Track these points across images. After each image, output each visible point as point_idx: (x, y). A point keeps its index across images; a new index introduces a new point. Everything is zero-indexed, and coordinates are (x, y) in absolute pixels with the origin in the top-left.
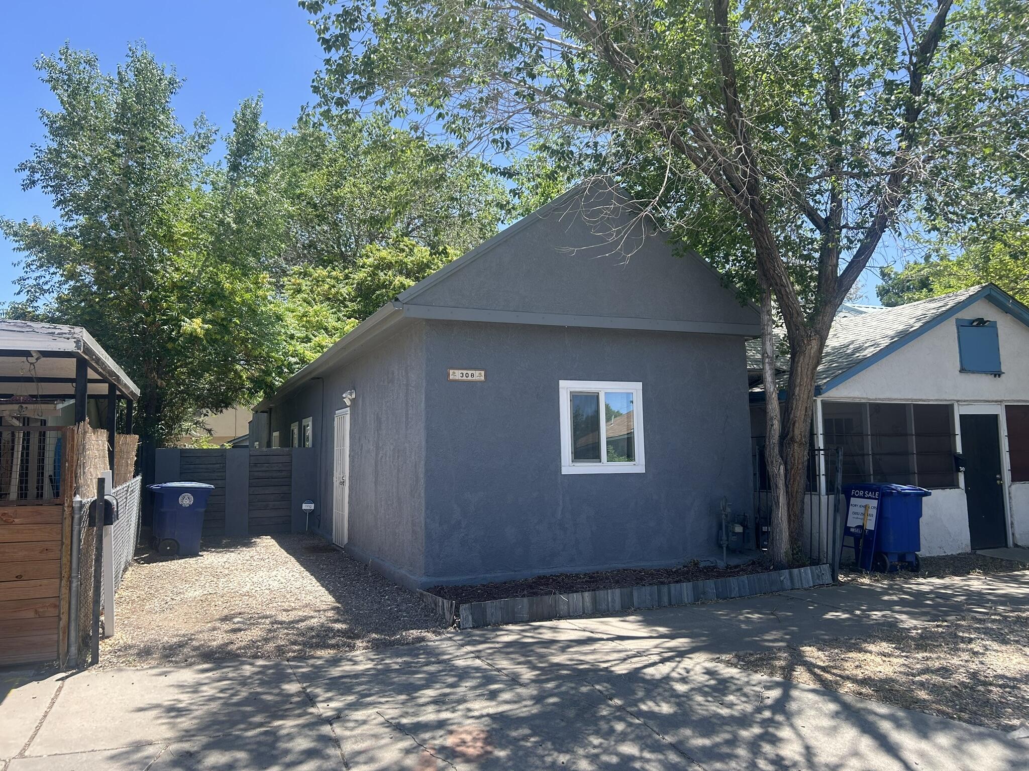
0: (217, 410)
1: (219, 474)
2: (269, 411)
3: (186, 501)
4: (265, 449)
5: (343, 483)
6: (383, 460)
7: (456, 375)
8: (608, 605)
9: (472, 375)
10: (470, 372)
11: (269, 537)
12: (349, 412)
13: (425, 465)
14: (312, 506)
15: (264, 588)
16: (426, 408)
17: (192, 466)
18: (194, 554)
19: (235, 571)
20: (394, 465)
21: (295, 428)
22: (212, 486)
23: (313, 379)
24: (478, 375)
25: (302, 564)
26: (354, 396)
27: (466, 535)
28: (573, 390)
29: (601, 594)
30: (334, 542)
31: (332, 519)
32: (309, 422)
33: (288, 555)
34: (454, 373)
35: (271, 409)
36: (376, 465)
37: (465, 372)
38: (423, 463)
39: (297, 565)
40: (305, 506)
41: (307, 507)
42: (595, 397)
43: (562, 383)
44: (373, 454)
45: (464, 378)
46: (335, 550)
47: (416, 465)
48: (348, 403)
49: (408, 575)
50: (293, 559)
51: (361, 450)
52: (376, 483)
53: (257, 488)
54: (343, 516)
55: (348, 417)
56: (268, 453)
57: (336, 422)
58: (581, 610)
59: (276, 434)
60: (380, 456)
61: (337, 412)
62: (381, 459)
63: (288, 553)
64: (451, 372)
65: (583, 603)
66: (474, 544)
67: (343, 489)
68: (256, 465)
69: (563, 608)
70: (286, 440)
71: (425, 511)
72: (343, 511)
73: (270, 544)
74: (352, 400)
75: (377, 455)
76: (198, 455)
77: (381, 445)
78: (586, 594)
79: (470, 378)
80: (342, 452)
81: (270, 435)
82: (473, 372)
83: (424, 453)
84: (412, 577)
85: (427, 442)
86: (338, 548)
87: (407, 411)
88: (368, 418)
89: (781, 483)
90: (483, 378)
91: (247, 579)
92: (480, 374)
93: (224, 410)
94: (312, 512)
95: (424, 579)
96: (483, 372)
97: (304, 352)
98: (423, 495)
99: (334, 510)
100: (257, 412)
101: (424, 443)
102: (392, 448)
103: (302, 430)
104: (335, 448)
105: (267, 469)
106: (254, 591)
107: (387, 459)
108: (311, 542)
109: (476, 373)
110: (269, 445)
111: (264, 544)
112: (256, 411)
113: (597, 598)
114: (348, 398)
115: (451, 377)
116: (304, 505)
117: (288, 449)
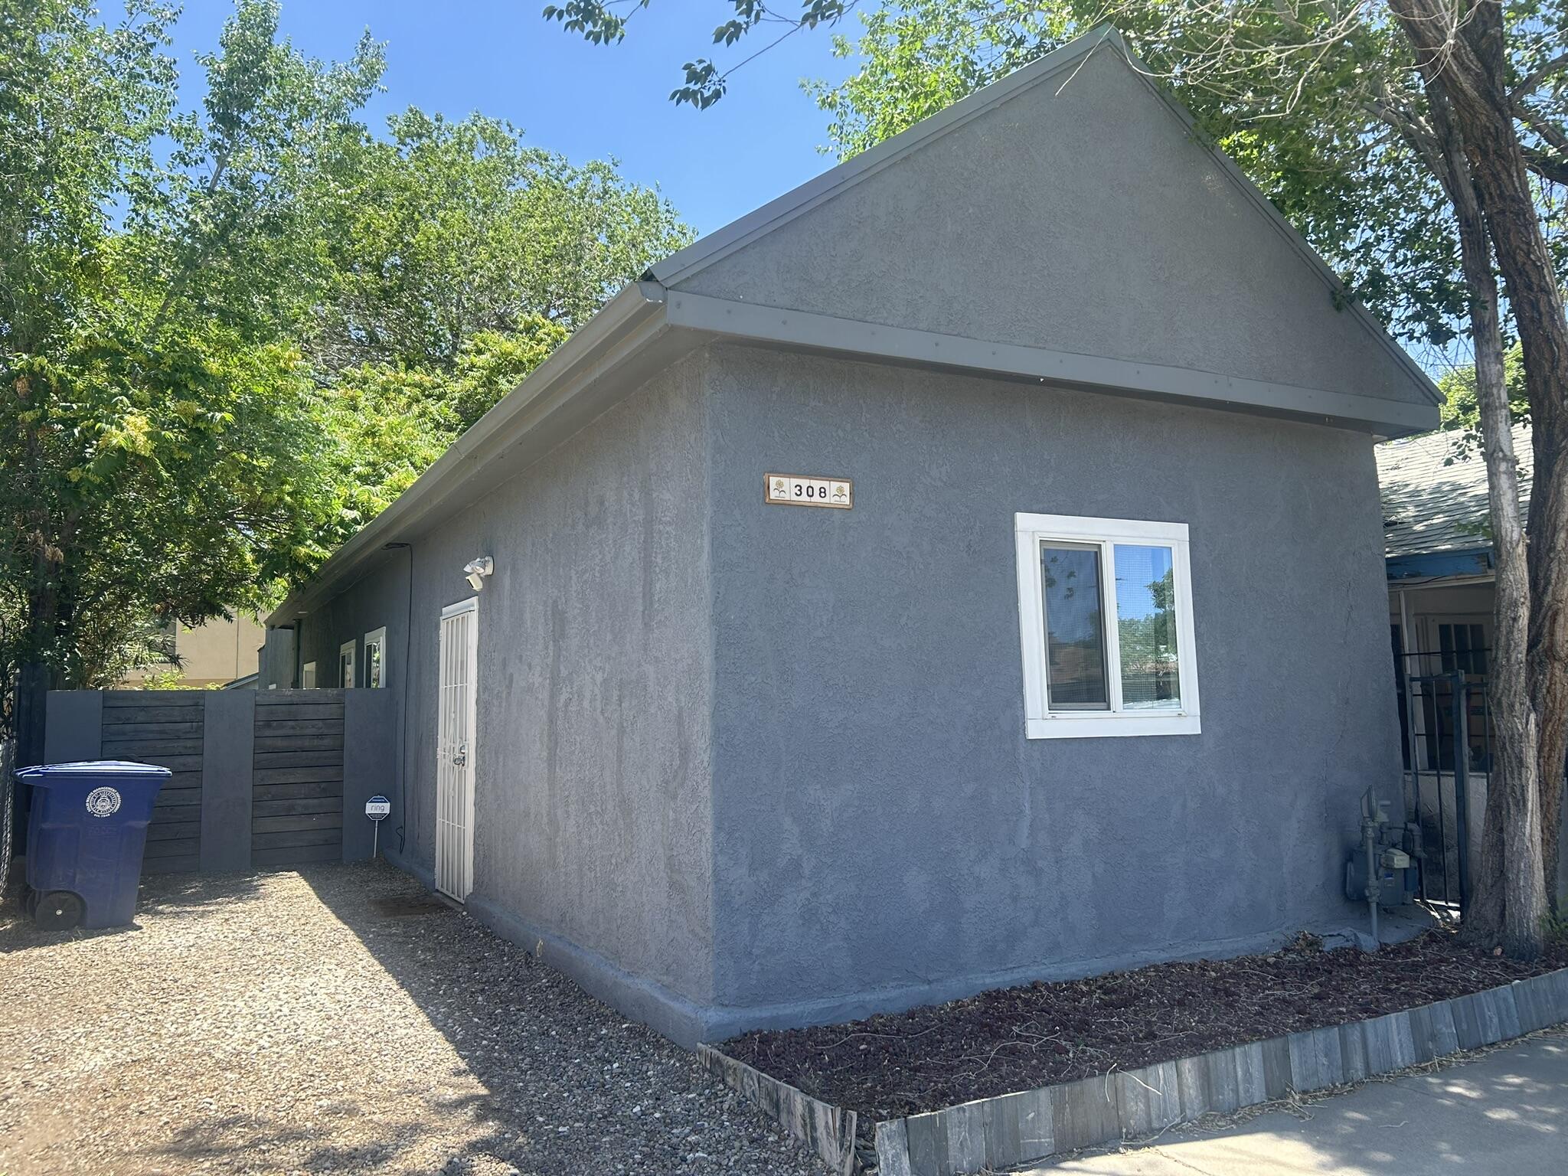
0: (193, 620)
1: (189, 743)
2: (297, 626)
3: (104, 803)
4: (289, 691)
5: (461, 761)
6: (573, 708)
7: (785, 488)
8: (1236, 1091)
9: (823, 492)
10: (817, 484)
11: (295, 874)
12: (476, 607)
13: (713, 715)
14: (386, 808)
15: (283, 1037)
16: (714, 571)
17: (128, 727)
18: (123, 925)
19: (211, 977)
20: (608, 720)
21: (349, 649)
22: (167, 771)
23: (389, 546)
24: (836, 493)
25: (374, 951)
26: (489, 570)
27: (814, 895)
28: (1047, 536)
29: (1220, 1059)
30: (438, 886)
31: (433, 836)
32: (378, 640)
33: (340, 925)
34: (780, 484)
35: (299, 622)
36: (552, 721)
37: (805, 483)
38: (705, 711)
39: (363, 952)
40: (371, 808)
41: (376, 808)
42: (1093, 557)
43: (1025, 522)
44: (544, 695)
45: (804, 498)
46: (443, 907)
47: (680, 716)
48: (477, 585)
49: (662, 999)
50: (351, 935)
51: (510, 686)
52: (552, 760)
53: (270, 772)
54: (462, 833)
55: (474, 619)
56: (295, 700)
57: (443, 632)
58: (1177, 1111)
59: (309, 667)
60: (563, 698)
61: (444, 610)
62: (566, 705)
63: (339, 917)
64: (773, 481)
65: (1181, 1092)
66: (832, 918)
67: (462, 776)
68: (268, 724)
69: (1135, 1110)
70: (330, 676)
71: (715, 836)
72: (461, 819)
73: (299, 893)
74: (487, 580)
75: (553, 696)
76: (144, 703)
77: (564, 672)
78: (1187, 1065)
79: (816, 499)
80: (459, 694)
81: (298, 670)
82: (825, 484)
83: (708, 686)
84: (675, 1005)
85: (717, 658)
86: (450, 904)
87: (648, 585)
88: (527, 616)
89: (1531, 756)
90: (846, 500)
91: (240, 1003)
92: (840, 489)
93: (207, 620)
94: (385, 821)
95: (714, 1016)
96: (846, 486)
97: (369, 498)
98: (706, 792)
99: (439, 820)
100: (273, 627)
101: (707, 661)
102: (599, 677)
103: (364, 656)
104: (442, 687)
105: (291, 732)
106: (254, 1048)
107: (586, 704)
108: (387, 886)
109: (832, 487)
110: (296, 683)
111: (284, 894)
112: (271, 626)
113: (1212, 1077)
114: (476, 572)
115: (774, 495)
116: (369, 805)
117: (335, 691)
